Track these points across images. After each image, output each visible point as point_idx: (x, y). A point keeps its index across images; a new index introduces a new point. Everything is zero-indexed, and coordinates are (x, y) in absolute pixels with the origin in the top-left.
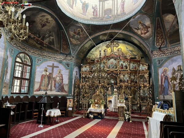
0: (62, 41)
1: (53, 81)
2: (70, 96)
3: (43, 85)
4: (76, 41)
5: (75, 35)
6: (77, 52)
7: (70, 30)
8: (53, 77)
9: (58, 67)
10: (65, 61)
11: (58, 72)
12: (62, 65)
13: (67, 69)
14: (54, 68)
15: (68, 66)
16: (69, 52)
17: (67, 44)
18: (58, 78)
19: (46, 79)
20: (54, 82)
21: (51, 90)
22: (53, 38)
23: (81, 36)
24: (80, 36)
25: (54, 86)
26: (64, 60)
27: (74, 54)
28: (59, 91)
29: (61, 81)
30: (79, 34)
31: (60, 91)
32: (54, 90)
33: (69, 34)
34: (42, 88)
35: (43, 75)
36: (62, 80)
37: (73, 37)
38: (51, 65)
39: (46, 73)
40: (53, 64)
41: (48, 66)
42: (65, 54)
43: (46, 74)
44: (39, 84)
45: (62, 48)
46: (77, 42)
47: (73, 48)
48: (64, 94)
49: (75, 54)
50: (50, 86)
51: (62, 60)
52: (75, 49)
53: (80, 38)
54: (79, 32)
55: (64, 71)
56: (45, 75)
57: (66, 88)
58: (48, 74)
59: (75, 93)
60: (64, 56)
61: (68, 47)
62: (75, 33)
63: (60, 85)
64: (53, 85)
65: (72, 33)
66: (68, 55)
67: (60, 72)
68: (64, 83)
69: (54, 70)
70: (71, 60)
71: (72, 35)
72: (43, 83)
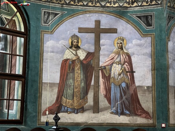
1: (101, 80)
3: (70, 92)
9: (114, 31)
11: (115, 49)
13: (144, 34)
15: (149, 24)
18: (116, 69)
20: (105, 83)
21: (96, 109)
25: (106, 96)
26: (133, 3)
28: (122, 113)
31: (128, 112)
34: (66, 101)
35: (66, 61)
36: (132, 72)
39: (76, 55)
40: (98, 23)
41: (81, 30)
43: (74, 58)
48: (140, 121)
51: (126, 5)
56: (73, 62)
57: (147, 102)
58: (82, 55)
63: (124, 92)
67: (122, 48)
72: (70, 86)
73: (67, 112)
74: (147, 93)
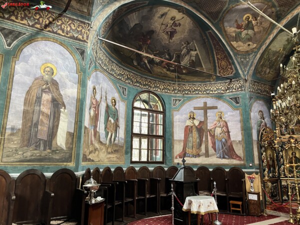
0: (215, 53)
1: (209, 138)
2: (251, 167)
3: (190, 145)
4: (246, 45)
5: (241, 33)
6: (253, 68)
7: (226, 24)
8: (208, 128)
9: (216, 108)
10: (228, 94)
11: (217, 118)
12: (224, 102)
13: (235, 108)
14: (208, 111)
15: (237, 103)
16: (234, 72)
17: (225, 56)
18: (218, 131)
19: (195, 134)
20: (211, 139)
21: (207, 155)
22: (195, 53)
23: (256, 30)
24: (253, 29)
25: (213, 147)
26: (226, 90)
27: (246, 72)
28: (224, 158)
29: (226, 136)
30: (249, 26)
31: (227, 157)
32: (213, 155)
33: (226, 35)
34: (188, 151)
35: (187, 126)
36: (228, 132)
37: (237, 38)
38: (202, 105)
39: (193, 123)
40: (205, 103)
41: (195, 108)
42: (227, 78)
43: (192, 125)
44: (182, 144)
45: (217, 68)
46: (249, 45)
47: (242, 62)
48: (235, 162)
49: (248, 72)
50: (203, 147)
51: (222, 92)
52: (248, 62)
53: (255, 34)
54: (250, 22)
55: (229, 114)
56: (192, 127)
57: (239, 150)
58: (197, 123)
59: (263, 162)
60: (226, 83)
61: (229, 62)
62: (239, 27)
63: (224, 144)
64: (210, 145)
65: (233, 29)
66: (234, 79)
67: (221, 118)
68: (232, 139)
69: (208, 115)
70: (241, 87)
71: (234, 35)
72: (190, 141)
73: (189, 157)
74: (239, 145)
